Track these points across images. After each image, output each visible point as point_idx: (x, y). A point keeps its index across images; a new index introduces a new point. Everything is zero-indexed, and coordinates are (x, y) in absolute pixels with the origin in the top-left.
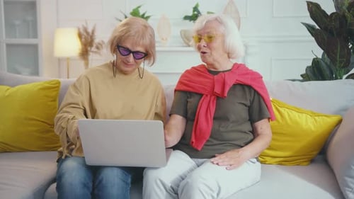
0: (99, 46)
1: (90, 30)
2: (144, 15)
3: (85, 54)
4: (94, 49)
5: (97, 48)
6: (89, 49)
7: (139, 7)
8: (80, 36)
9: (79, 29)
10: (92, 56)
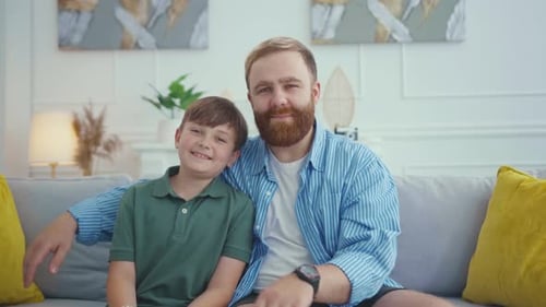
0: (110, 145)
1: (96, 115)
2: (190, 91)
3: (84, 158)
4: (100, 149)
5: (107, 148)
6: (93, 149)
7: (183, 78)
8: (77, 126)
9: (75, 115)
10: (97, 163)
